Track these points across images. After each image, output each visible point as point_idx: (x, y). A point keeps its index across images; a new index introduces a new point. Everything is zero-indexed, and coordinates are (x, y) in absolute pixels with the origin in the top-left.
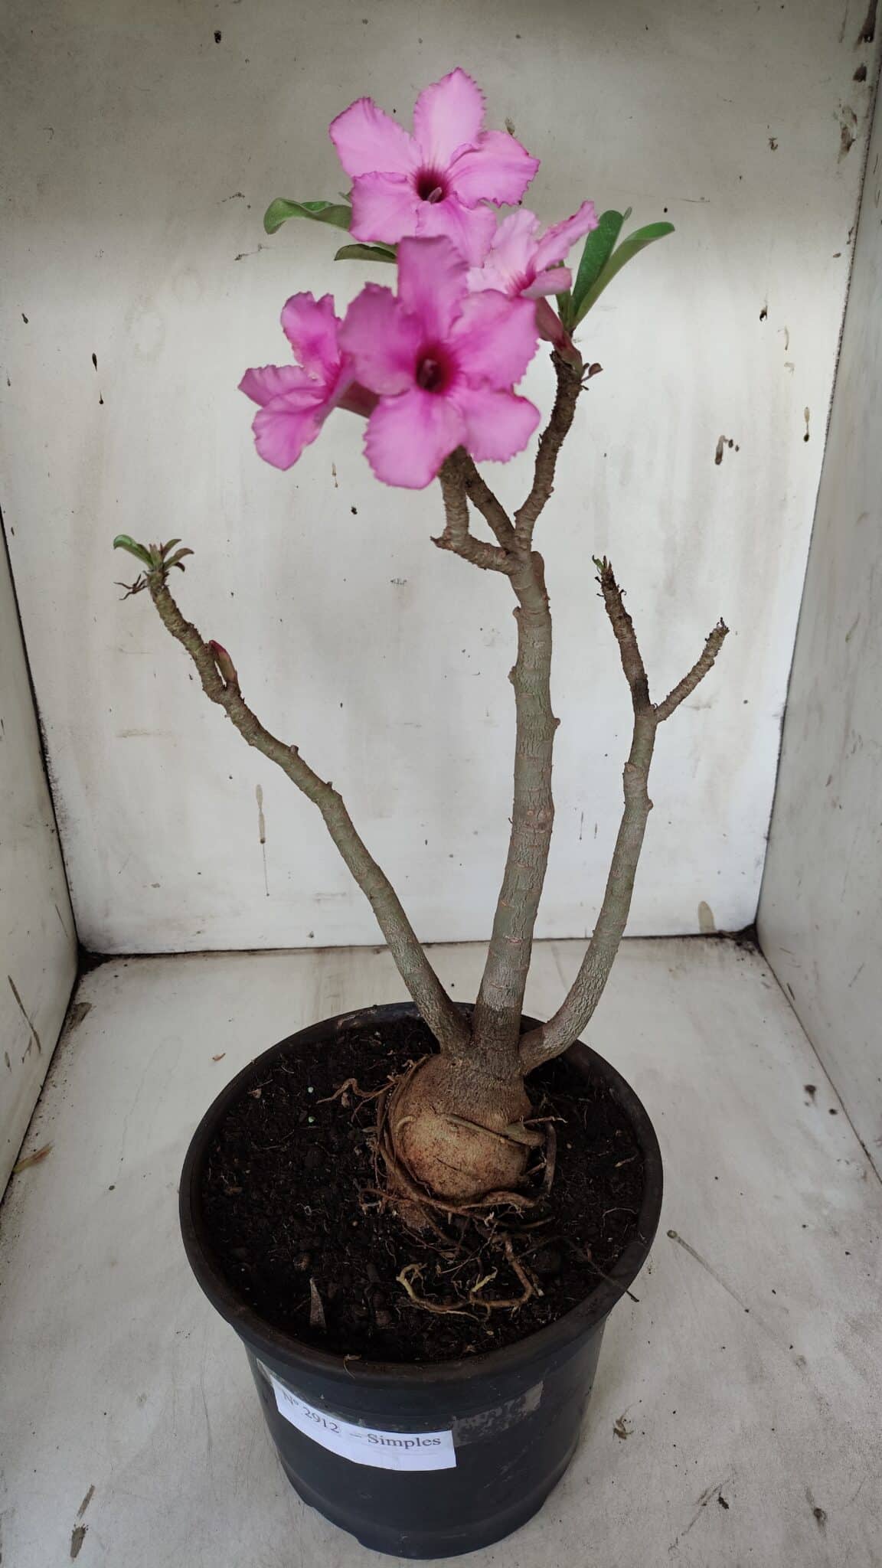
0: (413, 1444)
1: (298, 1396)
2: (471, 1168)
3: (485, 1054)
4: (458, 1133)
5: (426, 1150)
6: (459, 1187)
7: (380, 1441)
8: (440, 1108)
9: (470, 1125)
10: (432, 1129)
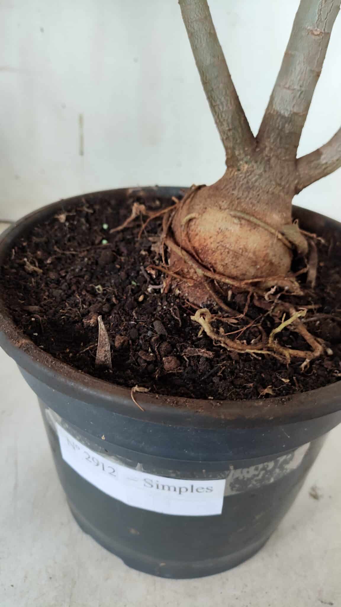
0: (187, 490)
1: (80, 441)
2: (251, 255)
3: (269, 160)
4: (241, 224)
5: (210, 237)
6: (239, 270)
7: (155, 486)
8: (224, 204)
9: (252, 219)
10: (217, 221)
